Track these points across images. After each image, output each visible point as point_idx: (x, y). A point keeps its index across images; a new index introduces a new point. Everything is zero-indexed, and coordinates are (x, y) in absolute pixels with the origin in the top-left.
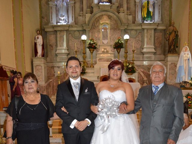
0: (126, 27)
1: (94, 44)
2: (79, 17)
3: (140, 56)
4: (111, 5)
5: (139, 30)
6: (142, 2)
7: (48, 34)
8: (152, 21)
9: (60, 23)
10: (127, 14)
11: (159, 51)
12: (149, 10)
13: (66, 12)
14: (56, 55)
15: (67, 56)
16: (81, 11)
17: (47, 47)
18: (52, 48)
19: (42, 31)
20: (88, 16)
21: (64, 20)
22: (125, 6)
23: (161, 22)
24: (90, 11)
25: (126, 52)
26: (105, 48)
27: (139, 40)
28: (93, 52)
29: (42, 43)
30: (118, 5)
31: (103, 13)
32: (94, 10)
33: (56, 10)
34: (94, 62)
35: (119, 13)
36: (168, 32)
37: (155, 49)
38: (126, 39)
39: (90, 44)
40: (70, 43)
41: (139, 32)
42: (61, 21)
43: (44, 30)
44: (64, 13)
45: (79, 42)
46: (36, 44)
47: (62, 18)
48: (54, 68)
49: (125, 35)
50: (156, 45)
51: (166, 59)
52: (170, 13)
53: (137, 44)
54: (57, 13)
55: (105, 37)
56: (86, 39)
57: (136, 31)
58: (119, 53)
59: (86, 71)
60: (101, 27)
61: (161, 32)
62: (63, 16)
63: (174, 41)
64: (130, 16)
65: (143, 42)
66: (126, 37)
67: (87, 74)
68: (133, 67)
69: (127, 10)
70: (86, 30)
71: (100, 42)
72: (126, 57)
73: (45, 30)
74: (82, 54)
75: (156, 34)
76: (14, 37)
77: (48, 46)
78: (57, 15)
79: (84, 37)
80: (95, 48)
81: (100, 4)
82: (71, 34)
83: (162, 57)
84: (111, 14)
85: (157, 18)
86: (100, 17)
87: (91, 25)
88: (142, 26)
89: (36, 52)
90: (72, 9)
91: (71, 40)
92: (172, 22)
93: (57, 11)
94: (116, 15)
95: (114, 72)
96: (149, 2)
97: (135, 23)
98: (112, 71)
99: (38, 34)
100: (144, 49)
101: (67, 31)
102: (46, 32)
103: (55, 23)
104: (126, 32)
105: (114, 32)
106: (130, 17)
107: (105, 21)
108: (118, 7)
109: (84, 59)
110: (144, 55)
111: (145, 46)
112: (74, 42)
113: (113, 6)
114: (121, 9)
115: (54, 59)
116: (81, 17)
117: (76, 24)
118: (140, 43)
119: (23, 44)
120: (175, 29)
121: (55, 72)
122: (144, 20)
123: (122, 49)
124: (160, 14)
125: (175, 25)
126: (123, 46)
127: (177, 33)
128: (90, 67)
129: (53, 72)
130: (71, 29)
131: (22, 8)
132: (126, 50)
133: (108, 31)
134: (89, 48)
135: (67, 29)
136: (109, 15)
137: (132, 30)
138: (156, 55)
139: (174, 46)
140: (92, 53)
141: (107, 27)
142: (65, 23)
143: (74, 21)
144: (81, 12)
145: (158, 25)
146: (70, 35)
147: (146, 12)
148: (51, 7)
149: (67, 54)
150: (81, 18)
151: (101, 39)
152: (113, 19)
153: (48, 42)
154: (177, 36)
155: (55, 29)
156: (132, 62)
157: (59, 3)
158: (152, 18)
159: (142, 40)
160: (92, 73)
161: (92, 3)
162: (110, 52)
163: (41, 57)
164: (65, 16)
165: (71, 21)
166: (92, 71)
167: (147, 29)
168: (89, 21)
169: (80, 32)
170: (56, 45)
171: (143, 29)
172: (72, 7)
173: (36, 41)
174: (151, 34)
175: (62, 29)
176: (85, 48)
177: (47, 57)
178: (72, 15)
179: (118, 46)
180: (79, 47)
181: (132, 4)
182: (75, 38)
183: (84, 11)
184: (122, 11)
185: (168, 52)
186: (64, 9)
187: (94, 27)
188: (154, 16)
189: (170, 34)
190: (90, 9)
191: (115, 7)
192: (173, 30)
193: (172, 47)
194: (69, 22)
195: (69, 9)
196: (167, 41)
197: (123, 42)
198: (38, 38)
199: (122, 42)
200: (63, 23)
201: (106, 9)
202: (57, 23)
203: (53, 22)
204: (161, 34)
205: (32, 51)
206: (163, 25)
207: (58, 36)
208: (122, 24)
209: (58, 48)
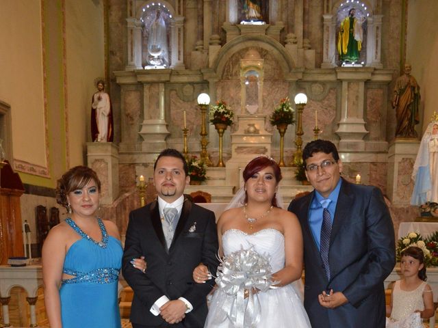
0: (300, 76)
1: (228, 113)
2: (194, 53)
4: (268, 25)
5: (330, 82)
6: (337, 19)
7: (122, 91)
8: (360, 63)
10: (303, 47)
11: (375, 132)
12: (353, 37)
13: (165, 42)
14: (141, 138)
15: (165, 140)
16: (197, 39)
17: (120, 119)
18: (131, 122)
19: (111, 83)
20: (215, 50)
21: (159, 58)
22: (299, 28)
23: (380, 66)
24: (220, 39)
25: (299, 132)
26: (252, 122)
27: (330, 106)
28: (223, 132)
29: (108, 110)
30: (283, 26)
31: (249, 44)
32: (228, 36)
33: (143, 37)
34: (225, 155)
35: (284, 44)
36: (396, 89)
37: (366, 126)
38: (300, 104)
39: (217, 113)
40: (172, 112)
41: (331, 89)
42: (152, 62)
43: (114, 80)
45: (192, 109)
46: (94, 112)
47: (156, 55)
48: (134, 167)
49: (296, 93)
50: (369, 117)
51: (390, 149)
52: (401, 46)
53: (326, 114)
54: (145, 43)
55: (251, 98)
56: (208, 103)
57: (324, 84)
58: (282, 134)
59: (208, 174)
60: (243, 75)
61: (380, 88)
62: (158, 50)
63: (410, 108)
64: (309, 51)
65: (338, 109)
66: (301, 98)
67: (210, 182)
69: (304, 38)
70: (208, 82)
71: (240, 109)
72: (299, 144)
73: (118, 82)
74: (199, 136)
75: (370, 92)
76: (45, 97)
77: (124, 117)
78: (144, 48)
79: (204, 99)
80: (228, 122)
81: (242, 23)
82: (176, 90)
83: (383, 143)
84: (267, 47)
85: (372, 56)
86: (242, 54)
87: (220, 69)
88: (336, 73)
89: (95, 131)
90: (179, 34)
91: (176, 105)
92: (406, 65)
93: (145, 39)
94: (277, 49)
96: (355, 20)
97: (320, 67)
98: (252, 183)
99: (100, 90)
100: (340, 126)
101: (165, 83)
102: (119, 86)
103: (141, 65)
104: (300, 86)
105: (274, 87)
106: (311, 54)
107: (252, 61)
108: (282, 31)
109: (203, 148)
110: (340, 139)
111: (344, 120)
112: (181, 108)
113: (272, 27)
114: (291, 35)
115: (136, 145)
116: (198, 53)
117: (186, 69)
118: (332, 113)
119: (66, 113)
120: (413, 82)
121: (136, 176)
122: (343, 60)
123: (289, 126)
124: (379, 48)
125: (412, 73)
126: (292, 118)
127: (416, 92)
128: (216, 164)
129: (133, 177)
130: (175, 79)
131: (64, 32)
132: (299, 127)
133: (260, 84)
134: (215, 122)
135: (166, 80)
136: (262, 49)
137: (315, 82)
138: (369, 140)
139: (410, 120)
140: (221, 134)
141: (258, 76)
142: (162, 65)
143: (182, 61)
144: (199, 42)
145: (374, 71)
146: (173, 93)
147: (346, 42)
148: (132, 30)
149: (166, 136)
150: (197, 56)
151: (243, 102)
152: (270, 58)
153: (122, 106)
154: (416, 97)
155: (141, 79)
157: (150, 20)
158: (359, 56)
159: (336, 104)
160: (220, 179)
161: (225, 21)
162: (262, 132)
163: (105, 141)
164: (162, 49)
165: (175, 61)
166: (222, 175)
167: (350, 82)
168: (217, 62)
169: (196, 86)
170: (140, 116)
171: (340, 81)
172: (179, 30)
173: (96, 104)
174: (358, 92)
175: (154, 79)
176: (206, 123)
177: (121, 141)
178: (179, 48)
179: (282, 119)
180: (192, 121)
181: (315, 23)
182: (183, 101)
183: (204, 39)
184: (292, 40)
186: (160, 34)
187: (227, 75)
188: (366, 52)
189: (402, 92)
190: (219, 35)
191: (275, 31)
192: (409, 83)
193: (406, 123)
194: (170, 65)
195: (171, 34)
196: (394, 108)
197: (292, 110)
198: (99, 99)
199: (290, 111)
200: (156, 65)
201: (255, 35)
202: (143, 66)
203: (136, 64)
204: (381, 92)
205: (87, 127)
206: (386, 72)
207: (145, 94)
208: (290, 69)
209: (145, 122)
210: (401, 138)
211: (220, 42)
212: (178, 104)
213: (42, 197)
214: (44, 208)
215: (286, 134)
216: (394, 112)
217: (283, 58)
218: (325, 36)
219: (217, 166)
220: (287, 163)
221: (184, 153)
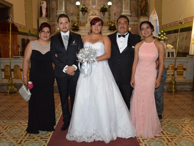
1: (86, 8)
11: (134, 14)
14: (57, 16)
17: (50, 10)
18: (53, 11)
25: (109, 14)
26: (94, 11)
27: (119, 6)
28: (84, 14)
29: (46, 7)
34: (85, 22)
37: (131, 13)
38: (110, 5)
39: (82, 8)
40: (67, 8)
45: (74, 7)
46: (41, 7)
48: (55, 26)
49: (108, 2)
50: (132, 10)
51: (139, 20)
53: (118, 9)
55: (94, 3)
56: (79, 5)
58: (104, 15)
59: (80, 28)
65: (122, 7)
66: (110, 3)
67: (80, 31)
68: (114, 26)
71: (90, 7)
72: (109, 18)
74: (77, 15)
75: (131, 2)
76: (25, 2)
77: (51, 9)
79: (78, 3)
80: (86, 11)
83: (136, 18)
89: (41, 14)
91: (68, 5)
95: (96, 28)
98: (94, 27)
99: (43, 0)
100: (123, 13)
109: (78, 20)
111: (123, 11)
112: (70, 6)
115: (55, 19)
118: (120, 8)
119: (32, 8)
123: (106, 12)
126: (107, 10)
127: (147, 2)
128: (82, 25)
129: (54, 29)
134: (82, 11)
138: (132, 17)
139: (145, 11)
140: (84, 15)
146: (68, 1)
151: (91, 5)
153: (50, 5)
156: (114, 22)
159: (121, 5)
162: (97, 14)
163: (45, 17)
166: (84, 29)
170: (56, 9)
173: (42, 5)
174: (128, 1)
176: (79, 11)
177: (50, 17)
179: (104, 10)
180: (74, 11)
182: (71, 4)
185: (141, 15)
189: (142, 2)
193: (143, 12)
197: (107, 7)
198: (43, 3)
204: (135, 2)
205: (39, 13)
207: (58, 2)
209: (58, 11)
210: (142, 16)
213: (24, 36)
214: (25, 40)
215: (105, 15)
216: (140, 8)
219: (83, 25)
220: (106, 25)
221: (71, 21)
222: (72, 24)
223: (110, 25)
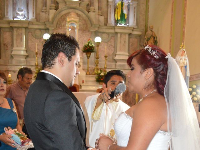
0: (97, 29)
2: (41, 13)
3: (112, 63)
4: (80, 1)
5: (112, 33)
6: (115, 2)
7: (1, 31)
8: (126, 25)
9: (17, 18)
12: (123, 12)
13: (26, 6)
14: (12, 57)
15: (26, 58)
16: (43, 6)
17: (0, 46)
18: (6, 48)
20: (52, 12)
21: (22, 15)
22: (96, 5)
23: (136, 27)
24: (55, 7)
25: (97, 57)
27: (111, 46)
30: (88, 3)
31: (71, 10)
32: (59, 6)
33: (13, 3)
35: (89, 12)
38: (98, 42)
40: (29, 44)
41: (112, 37)
42: (18, 17)
44: (23, 7)
45: (40, 43)
47: (20, 13)
49: (96, 37)
50: (130, 52)
52: (146, 18)
53: (109, 49)
54: (14, 6)
57: (108, 34)
58: (88, 57)
60: (68, 25)
61: (136, 38)
62: (22, 11)
64: (101, 17)
65: (115, 47)
66: (98, 39)
69: (98, 10)
70: (49, 29)
72: (97, 63)
75: (131, 40)
77: (2, 45)
78: (14, 9)
82: (31, 32)
84: (80, 13)
85: (132, 22)
87: (55, 23)
88: (115, 29)
90: (33, 3)
91: (31, 40)
94: (86, 15)
96: (124, 3)
97: (106, 25)
100: (117, 56)
101: (26, 28)
104: (96, 34)
105: (83, 34)
106: (102, 19)
107: (73, 18)
108: (88, 5)
110: (116, 62)
111: (118, 53)
112: (34, 42)
113: (83, 3)
114: (92, 7)
115: (9, 61)
116: (43, 14)
117: (37, 21)
118: (112, 49)
120: (154, 34)
122: (118, 23)
124: (136, 18)
126: (93, 50)
130: (31, 26)
132: (97, 54)
133: (76, 31)
135: (26, 26)
136: (78, 14)
137: (104, 33)
141: (75, 26)
142: (24, 18)
143: (35, 17)
144: (44, 8)
145: (133, 29)
146: (30, 34)
147: (119, 14)
149: (26, 56)
150: (43, 15)
152: (81, 19)
153: (2, 39)
154: (156, 42)
155: (12, 25)
156: (104, 69)
158: (126, 22)
159: (115, 45)
164: (24, 10)
165: (31, 17)
167: (121, 34)
168: (54, 18)
169: (42, 31)
170: (11, 45)
171: (117, 33)
174: (125, 39)
175: (20, 25)
178: (33, 10)
181: (104, 3)
182: (35, 38)
183: (47, 6)
184: (93, 10)
186: (23, 2)
187: (59, 26)
188: (129, 19)
189: (149, 39)
190: (55, 5)
191: (84, 5)
192: (152, 35)
194: (28, 19)
197: (94, 45)
199: (92, 46)
200: (21, 18)
201: (74, 6)
202: (13, 19)
203: (9, 17)
204: (136, 40)
206: (139, 30)
207: (14, 34)
208: (92, 25)
209: (14, 48)
211: (55, 8)
212: (33, 40)
215: (90, 58)
217: (88, 19)
218: (109, 10)
220: (91, 73)
221: (36, 65)
222: (37, 69)
223: (98, 74)
